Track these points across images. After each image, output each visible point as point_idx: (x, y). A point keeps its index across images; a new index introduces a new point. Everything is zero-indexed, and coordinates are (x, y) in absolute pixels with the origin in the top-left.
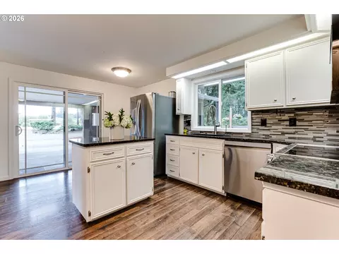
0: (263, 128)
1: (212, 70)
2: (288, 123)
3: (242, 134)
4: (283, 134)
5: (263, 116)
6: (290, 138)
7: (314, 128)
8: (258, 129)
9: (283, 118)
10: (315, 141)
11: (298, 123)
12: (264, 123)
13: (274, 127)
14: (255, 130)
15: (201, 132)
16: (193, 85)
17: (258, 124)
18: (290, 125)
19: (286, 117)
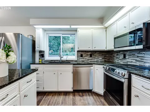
0: (82, 58)
1: (60, 28)
2: (89, 56)
3: (73, 60)
4: (88, 60)
5: (81, 53)
6: (90, 61)
7: (97, 57)
8: (80, 58)
9: (88, 54)
10: (97, 62)
11: (92, 56)
12: (82, 56)
13: (85, 57)
14: (78, 59)
15: (51, 61)
16: (45, 34)
17: (80, 56)
18: (90, 57)
19: (89, 54)
